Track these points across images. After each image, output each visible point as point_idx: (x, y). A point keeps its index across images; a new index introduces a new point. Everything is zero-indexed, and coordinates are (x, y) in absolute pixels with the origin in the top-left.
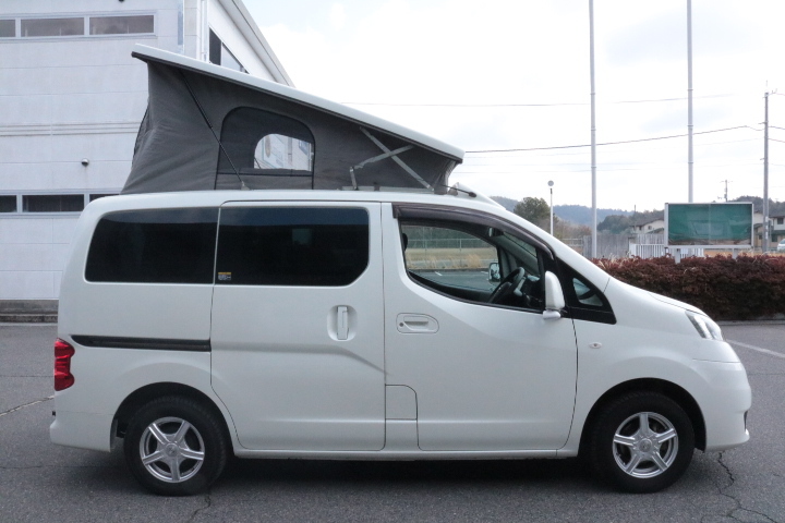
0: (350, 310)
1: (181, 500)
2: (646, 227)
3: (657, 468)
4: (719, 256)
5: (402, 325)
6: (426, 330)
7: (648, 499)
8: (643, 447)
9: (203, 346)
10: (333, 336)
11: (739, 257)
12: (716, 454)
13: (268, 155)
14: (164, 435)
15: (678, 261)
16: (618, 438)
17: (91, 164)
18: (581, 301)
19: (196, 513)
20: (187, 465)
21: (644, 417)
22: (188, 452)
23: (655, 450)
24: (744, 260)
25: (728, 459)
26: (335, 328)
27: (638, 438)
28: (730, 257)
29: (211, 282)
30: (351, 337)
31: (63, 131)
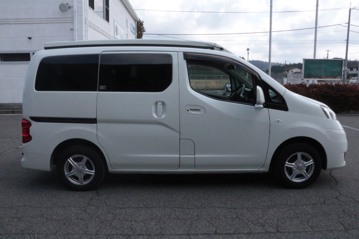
0: (163, 104)
1: (85, 193)
2: (290, 71)
3: (304, 177)
4: (326, 84)
5: (188, 110)
6: (199, 113)
7: (300, 191)
8: (298, 168)
9: (93, 121)
10: (155, 116)
11: (335, 85)
12: (329, 172)
13: (117, 35)
14: (75, 163)
15: (308, 86)
16: (287, 164)
17: (33, 38)
18: (272, 100)
19: (92, 199)
20: (87, 177)
21: (299, 154)
22: (87, 171)
23: (304, 169)
24: (338, 85)
25: (334, 173)
26: (156, 112)
27: (296, 164)
28: (332, 84)
29: (96, 90)
30: (163, 117)
31: (18, 22)
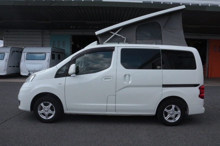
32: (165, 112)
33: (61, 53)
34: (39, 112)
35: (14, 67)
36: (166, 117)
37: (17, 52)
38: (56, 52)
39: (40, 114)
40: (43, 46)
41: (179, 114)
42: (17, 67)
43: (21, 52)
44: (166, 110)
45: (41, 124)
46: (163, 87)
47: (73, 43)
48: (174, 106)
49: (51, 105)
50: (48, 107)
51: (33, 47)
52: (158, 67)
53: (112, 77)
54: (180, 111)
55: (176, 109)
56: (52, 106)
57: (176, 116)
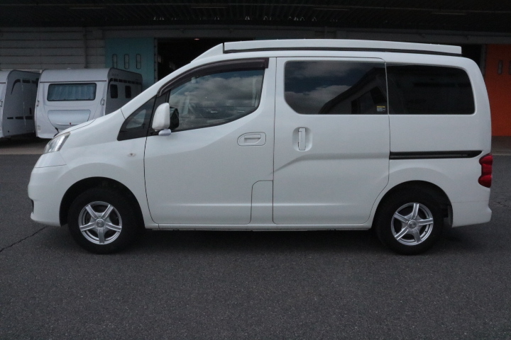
32: (396, 219)
33: (133, 83)
34: (81, 226)
35: (21, 118)
36: (397, 232)
37: (25, 81)
38: (121, 81)
39: (85, 231)
40: (87, 66)
41: (429, 225)
42: (27, 118)
43: (36, 83)
44: (397, 215)
45: (89, 256)
46: (390, 158)
47: (160, 60)
48: (418, 205)
49: (110, 208)
50: (103, 213)
51: (65, 68)
52: (379, 108)
53: (263, 135)
54: (431, 219)
55: (422, 214)
56: (113, 211)
57: (423, 229)
